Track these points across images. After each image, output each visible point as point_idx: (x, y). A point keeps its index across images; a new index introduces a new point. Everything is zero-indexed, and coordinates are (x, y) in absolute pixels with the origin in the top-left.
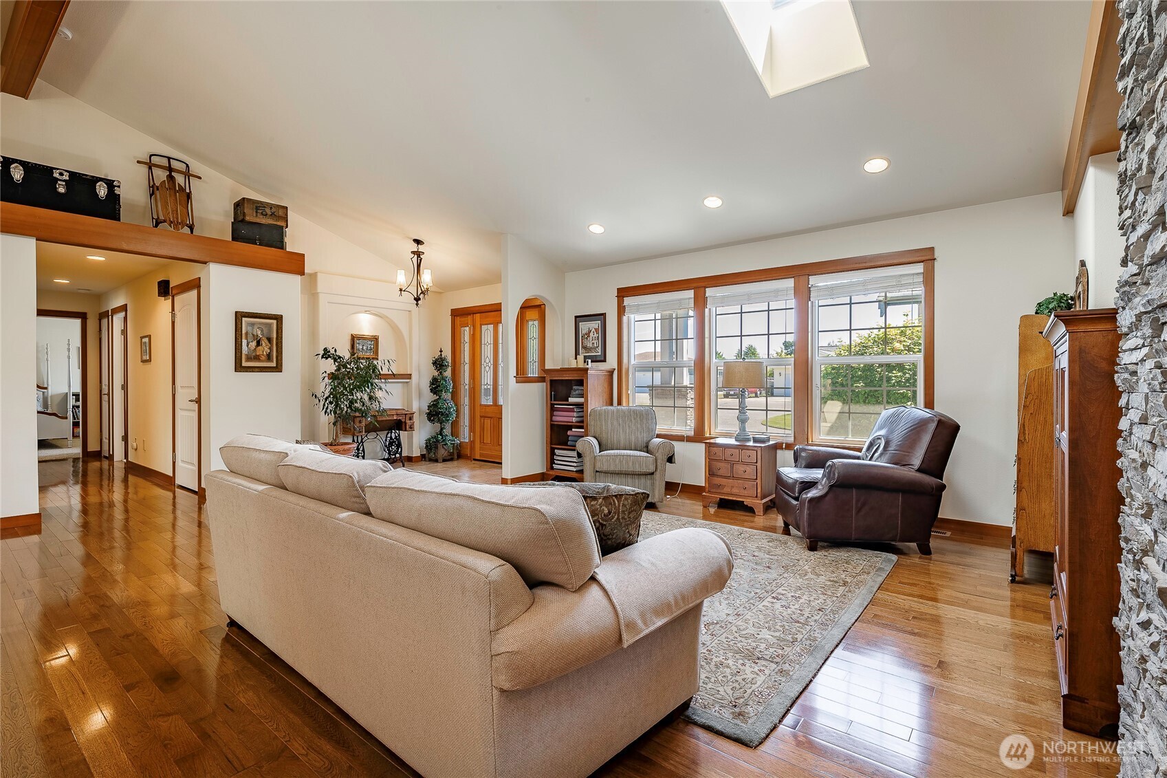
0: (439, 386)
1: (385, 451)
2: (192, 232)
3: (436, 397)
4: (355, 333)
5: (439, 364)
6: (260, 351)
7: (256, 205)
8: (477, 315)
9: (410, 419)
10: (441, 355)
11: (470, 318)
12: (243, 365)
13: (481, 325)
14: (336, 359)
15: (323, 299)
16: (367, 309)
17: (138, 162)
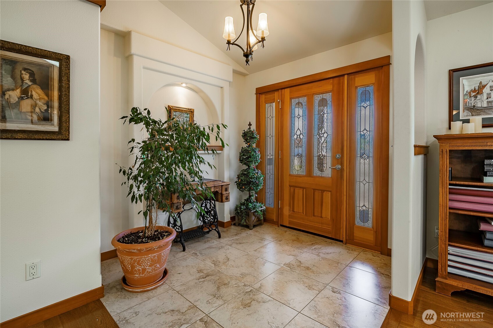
0: (251, 157)
1: (200, 220)
3: (245, 167)
4: (171, 104)
5: (247, 136)
8: (286, 90)
9: (226, 190)
10: (250, 128)
11: (276, 94)
13: (291, 99)
14: (148, 122)
15: (137, 63)
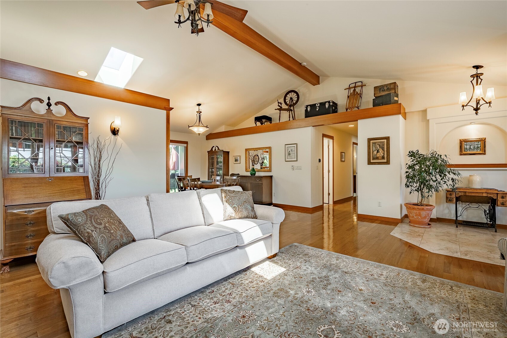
2: (358, 109)
4: (463, 138)
6: (378, 155)
7: (379, 88)
9: (503, 197)
12: (371, 162)
16: (471, 121)
17: (345, 89)
